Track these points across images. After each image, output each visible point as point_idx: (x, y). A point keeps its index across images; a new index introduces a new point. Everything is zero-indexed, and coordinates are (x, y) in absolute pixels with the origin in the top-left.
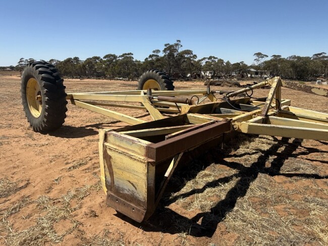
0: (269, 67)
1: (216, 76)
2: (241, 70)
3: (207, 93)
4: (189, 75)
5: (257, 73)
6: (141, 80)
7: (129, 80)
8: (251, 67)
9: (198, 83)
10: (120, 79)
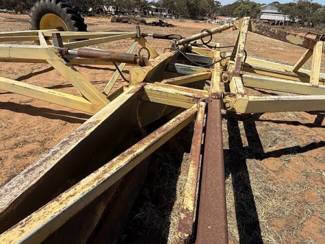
0: (167, 4)
1: (120, 12)
2: (143, 6)
3: (137, 37)
4: (90, 10)
5: (157, 10)
6: (34, 14)
7: (17, 13)
8: (152, 3)
9: (103, 19)
10: (3, 12)
